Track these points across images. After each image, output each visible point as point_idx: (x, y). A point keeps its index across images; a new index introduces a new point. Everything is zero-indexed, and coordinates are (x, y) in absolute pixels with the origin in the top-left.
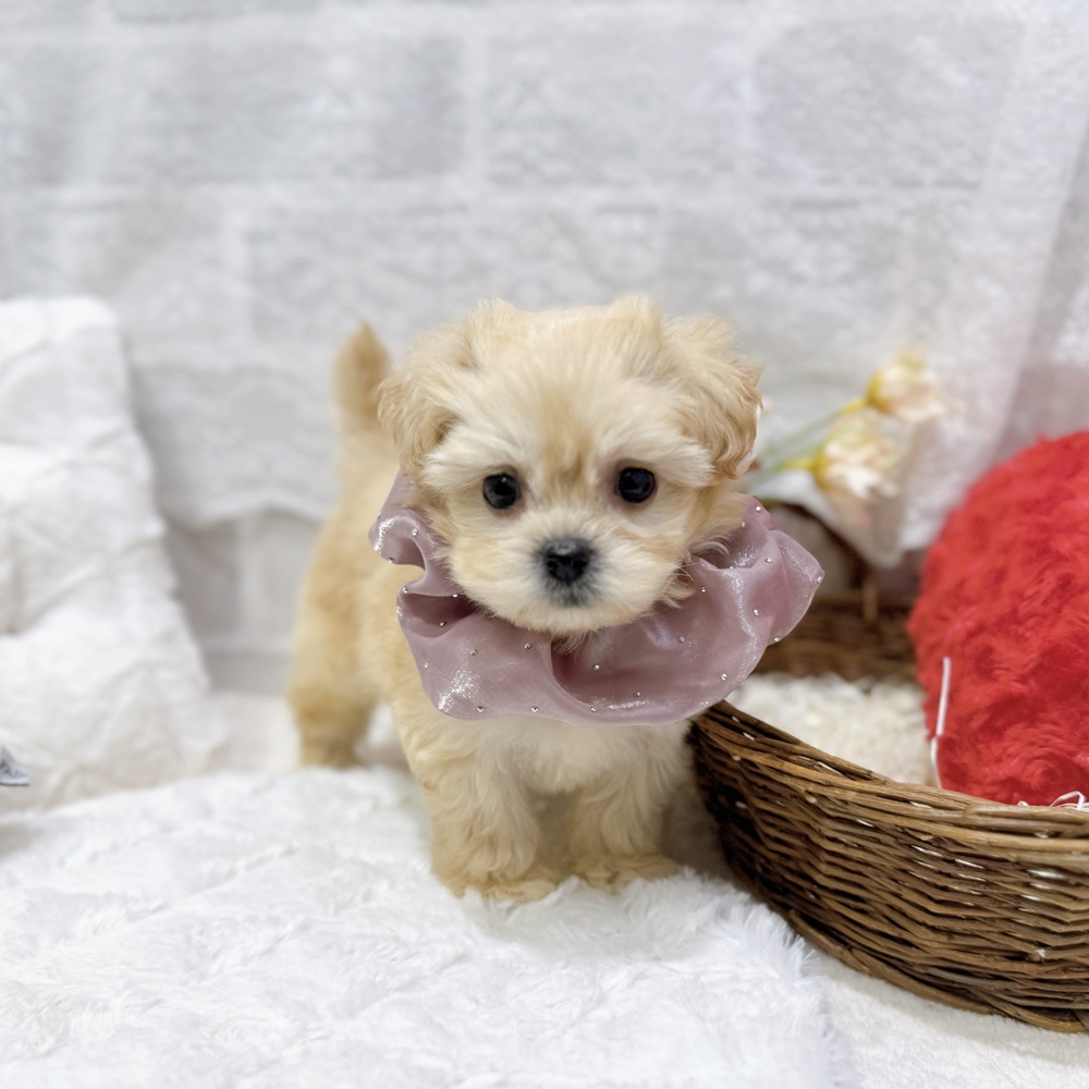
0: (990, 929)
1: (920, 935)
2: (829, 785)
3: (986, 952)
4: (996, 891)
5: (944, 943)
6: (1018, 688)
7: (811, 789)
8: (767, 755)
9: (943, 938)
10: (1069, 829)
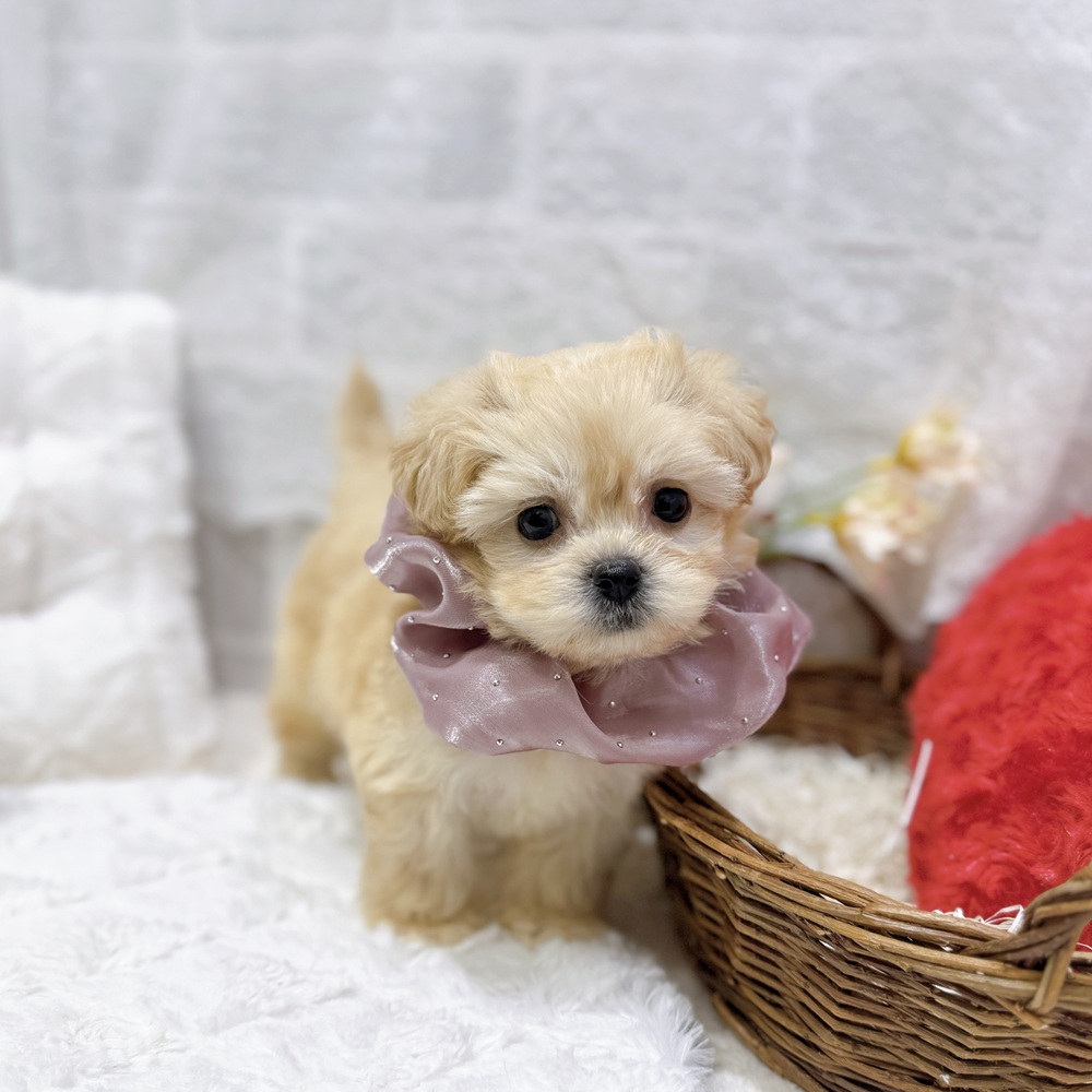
0: (897, 1044)
1: (826, 1040)
2: (737, 862)
3: (894, 1070)
4: (898, 1002)
5: (851, 1053)
6: (987, 784)
7: (720, 864)
8: (686, 822)
9: (848, 1047)
10: (974, 944)
